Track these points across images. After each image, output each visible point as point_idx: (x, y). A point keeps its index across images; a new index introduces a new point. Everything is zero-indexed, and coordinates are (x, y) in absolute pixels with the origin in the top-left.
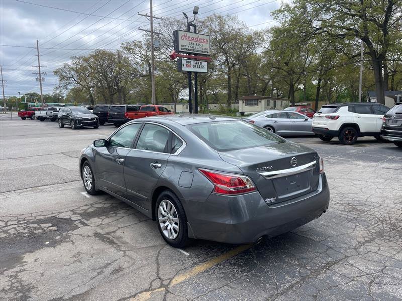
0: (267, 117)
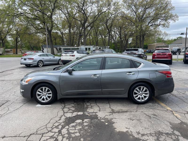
0: (39, 56)
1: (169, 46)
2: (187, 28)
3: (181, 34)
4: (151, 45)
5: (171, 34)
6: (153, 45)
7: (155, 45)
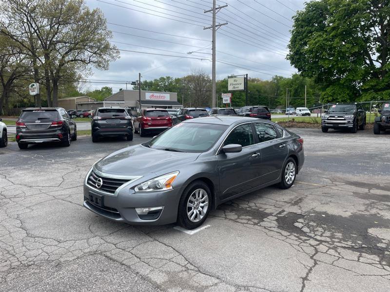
1: (103, 103)
2: (140, 74)
3: (132, 84)
4: (64, 101)
5: (91, 81)
6: (70, 100)
7: (74, 100)
